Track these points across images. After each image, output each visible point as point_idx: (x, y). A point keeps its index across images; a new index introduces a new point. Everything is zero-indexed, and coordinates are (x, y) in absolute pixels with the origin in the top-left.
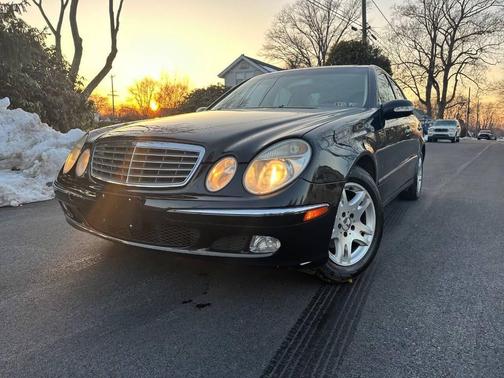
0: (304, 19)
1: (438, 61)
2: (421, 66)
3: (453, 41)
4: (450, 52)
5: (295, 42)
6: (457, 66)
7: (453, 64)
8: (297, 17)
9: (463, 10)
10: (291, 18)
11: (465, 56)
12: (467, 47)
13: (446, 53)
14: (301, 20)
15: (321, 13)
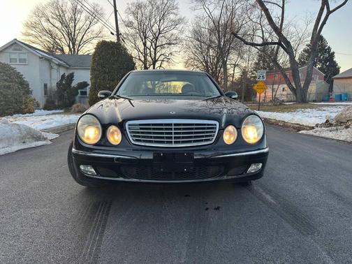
0: (55, 17)
1: (149, 59)
2: (140, 60)
3: (156, 47)
4: (155, 53)
5: (50, 33)
6: (159, 62)
7: (157, 61)
8: (50, 15)
9: (159, 29)
10: (44, 14)
11: (163, 57)
12: (163, 51)
13: (153, 53)
14: (53, 18)
15: (68, 15)
